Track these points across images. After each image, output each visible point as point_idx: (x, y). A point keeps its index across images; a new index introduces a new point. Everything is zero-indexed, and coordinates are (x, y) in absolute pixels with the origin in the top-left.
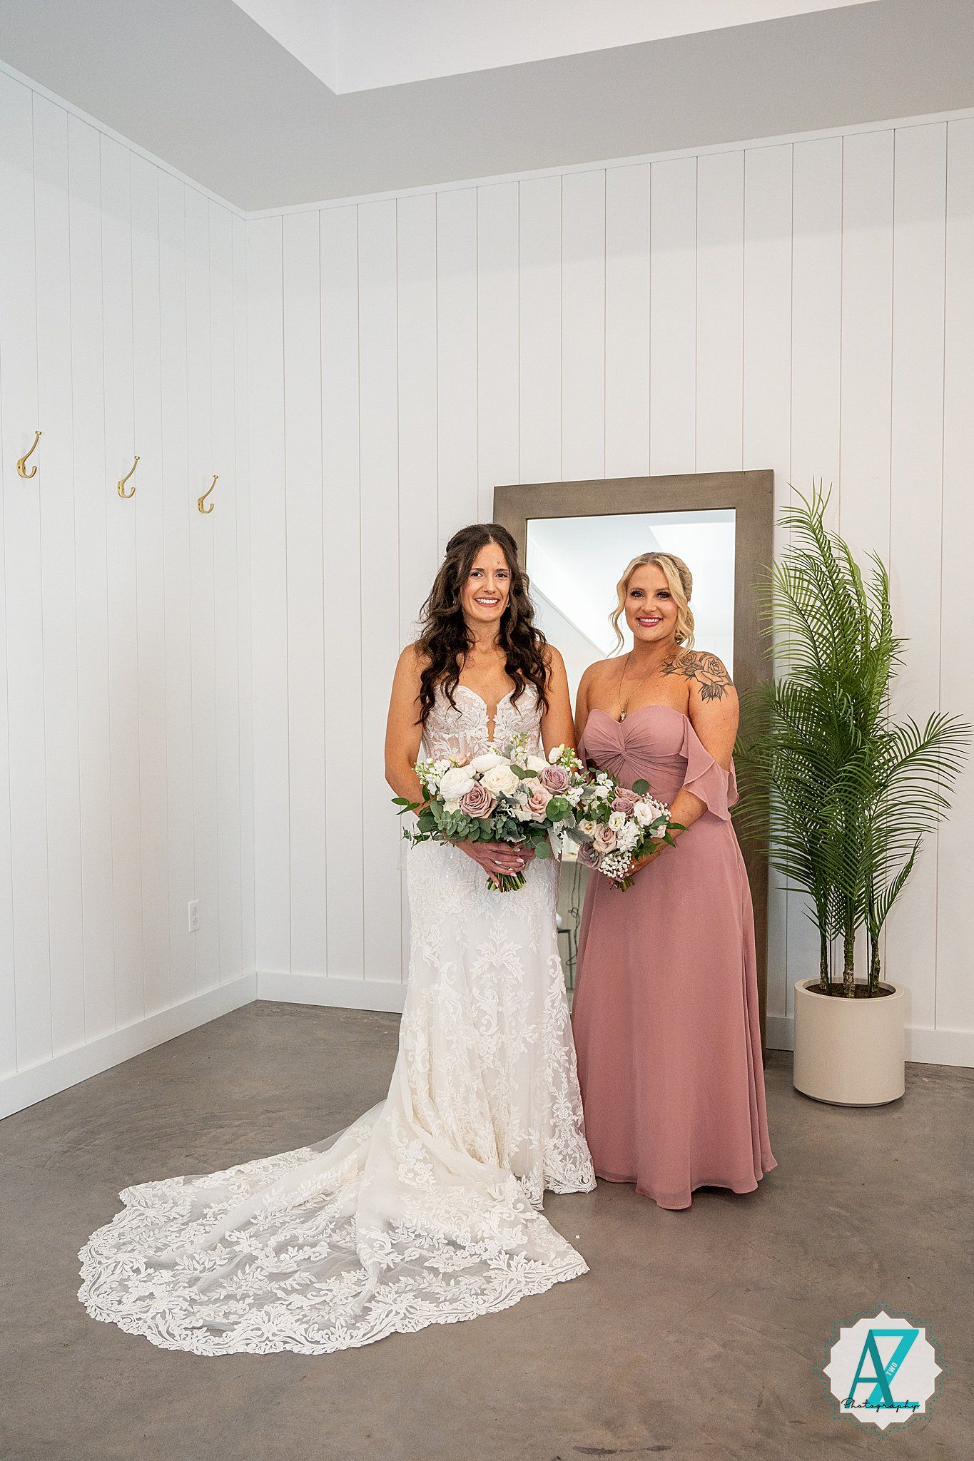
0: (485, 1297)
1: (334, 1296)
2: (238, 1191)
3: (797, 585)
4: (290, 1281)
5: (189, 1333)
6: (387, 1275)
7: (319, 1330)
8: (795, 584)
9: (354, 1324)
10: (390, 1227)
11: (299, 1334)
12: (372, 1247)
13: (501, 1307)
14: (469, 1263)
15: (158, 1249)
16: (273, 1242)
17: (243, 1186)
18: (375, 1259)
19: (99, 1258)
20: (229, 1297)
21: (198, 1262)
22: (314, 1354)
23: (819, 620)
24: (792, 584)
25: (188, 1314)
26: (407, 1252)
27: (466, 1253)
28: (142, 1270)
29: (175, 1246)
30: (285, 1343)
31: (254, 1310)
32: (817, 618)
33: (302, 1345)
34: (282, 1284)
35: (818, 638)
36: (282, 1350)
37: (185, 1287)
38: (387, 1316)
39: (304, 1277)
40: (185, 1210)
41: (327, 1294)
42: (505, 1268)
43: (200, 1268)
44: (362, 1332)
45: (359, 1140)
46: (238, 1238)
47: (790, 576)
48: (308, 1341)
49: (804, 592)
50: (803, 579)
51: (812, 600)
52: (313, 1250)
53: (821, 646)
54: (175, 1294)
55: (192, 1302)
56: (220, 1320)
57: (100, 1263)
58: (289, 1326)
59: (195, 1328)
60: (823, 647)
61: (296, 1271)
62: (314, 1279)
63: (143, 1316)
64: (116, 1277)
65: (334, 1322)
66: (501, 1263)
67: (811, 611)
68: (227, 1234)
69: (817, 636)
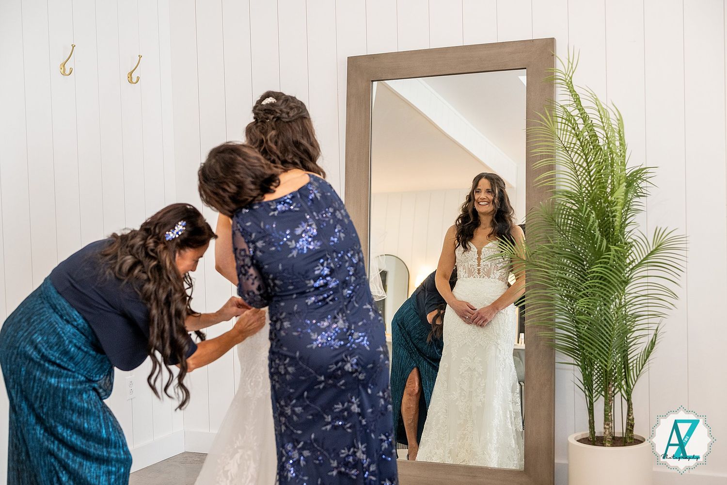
3: (563, 128)
8: (561, 127)
23: (579, 155)
24: (559, 128)
32: (578, 153)
35: (579, 168)
49: (568, 133)
53: (582, 174)
60: (583, 175)
67: (573, 148)
69: (579, 166)
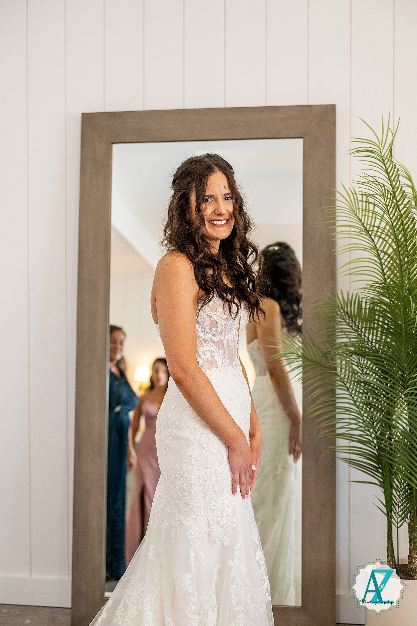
23: (385, 239)
24: (361, 207)
32: (383, 238)
47: (357, 200)
49: (371, 214)
50: (369, 203)
51: (378, 221)
53: (387, 263)
67: (377, 231)
69: (384, 254)
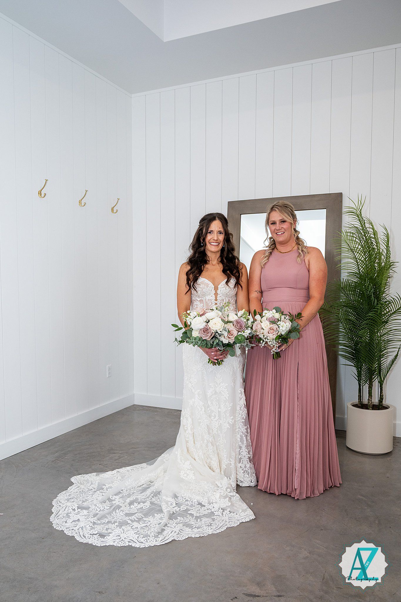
0: (211, 527)
1: (151, 524)
2: (117, 479)
3: (351, 239)
4: (133, 517)
5: (91, 536)
6: (172, 516)
7: (143, 537)
9: (158, 536)
10: (175, 496)
11: (135, 539)
12: (167, 504)
13: (218, 531)
14: (206, 512)
15: (83, 502)
16: (128, 500)
17: (119, 478)
18: (168, 509)
19: (60, 504)
20: (108, 522)
21: (98, 508)
22: (141, 547)
23: (360, 254)
24: (349, 239)
25: (92, 528)
26: (182, 507)
27: (205, 508)
28: (76, 509)
29: (90, 500)
30: (129, 542)
31: (118, 528)
33: (136, 543)
34: (130, 518)
36: (128, 545)
37: (92, 517)
38: (171, 533)
39: (139, 515)
40: (95, 486)
41: (148, 523)
42: (221, 515)
43: (99, 510)
44: (160, 539)
45: (164, 460)
46: (115, 498)
47: (347, 236)
48: (138, 542)
49: (354, 242)
50: (353, 237)
51: (357, 245)
52: (144, 504)
54: (88, 520)
55: (94, 523)
56: (104, 531)
57: (60, 506)
58: (132, 535)
59: (95, 534)
60: (361, 265)
61: (136, 513)
62: (143, 516)
63: (74, 528)
64: (66, 512)
65: (149, 534)
66: (219, 513)
67: (356, 250)
68: (111, 496)
69: (359, 260)
